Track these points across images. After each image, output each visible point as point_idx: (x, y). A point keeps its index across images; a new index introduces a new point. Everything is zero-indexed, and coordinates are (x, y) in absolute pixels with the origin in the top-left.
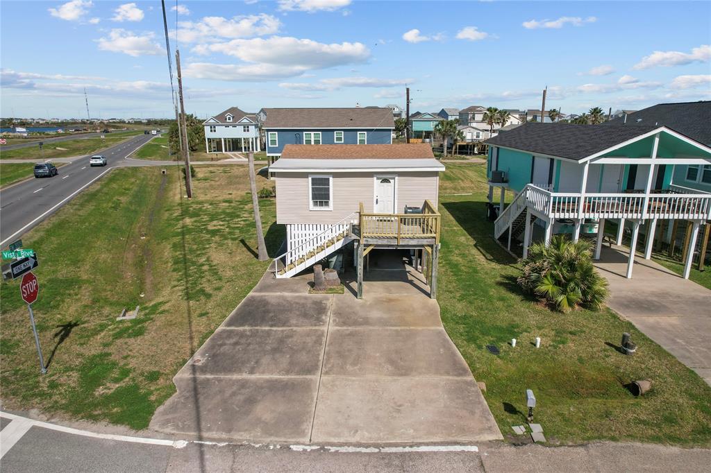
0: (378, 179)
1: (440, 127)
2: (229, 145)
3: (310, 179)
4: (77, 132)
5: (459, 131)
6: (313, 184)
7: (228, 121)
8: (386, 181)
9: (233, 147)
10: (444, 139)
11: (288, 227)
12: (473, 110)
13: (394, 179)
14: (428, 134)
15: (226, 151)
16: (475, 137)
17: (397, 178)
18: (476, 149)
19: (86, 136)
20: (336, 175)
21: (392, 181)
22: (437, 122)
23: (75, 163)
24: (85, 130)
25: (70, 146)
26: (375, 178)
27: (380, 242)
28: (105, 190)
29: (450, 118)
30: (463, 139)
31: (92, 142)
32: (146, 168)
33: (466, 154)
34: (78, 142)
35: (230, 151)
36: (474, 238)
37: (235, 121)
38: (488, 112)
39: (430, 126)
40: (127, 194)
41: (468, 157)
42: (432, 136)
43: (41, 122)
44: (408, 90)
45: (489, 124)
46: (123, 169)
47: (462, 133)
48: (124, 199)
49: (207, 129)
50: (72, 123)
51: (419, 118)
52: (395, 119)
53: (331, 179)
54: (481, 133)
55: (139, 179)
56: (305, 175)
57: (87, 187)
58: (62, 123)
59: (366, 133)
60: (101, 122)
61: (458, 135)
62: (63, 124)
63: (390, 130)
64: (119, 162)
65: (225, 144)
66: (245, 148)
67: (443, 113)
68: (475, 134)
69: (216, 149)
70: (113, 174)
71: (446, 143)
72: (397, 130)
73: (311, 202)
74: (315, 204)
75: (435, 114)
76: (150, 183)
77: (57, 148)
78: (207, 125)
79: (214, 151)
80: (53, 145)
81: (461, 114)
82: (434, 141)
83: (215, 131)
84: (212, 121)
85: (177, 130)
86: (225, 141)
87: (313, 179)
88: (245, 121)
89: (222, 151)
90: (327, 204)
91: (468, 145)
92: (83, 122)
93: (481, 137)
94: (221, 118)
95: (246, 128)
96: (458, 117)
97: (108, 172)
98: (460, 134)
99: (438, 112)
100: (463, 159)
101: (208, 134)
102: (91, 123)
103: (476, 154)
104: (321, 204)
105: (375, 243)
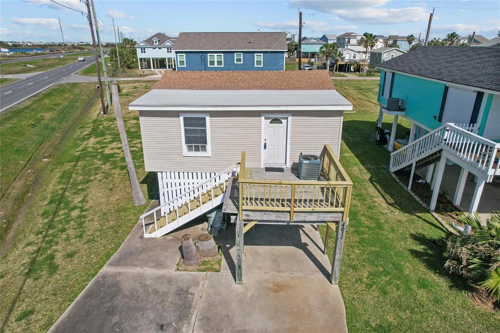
0: (266, 118)
1: (325, 49)
2: (157, 64)
3: (182, 118)
4: (51, 52)
5: (340, 53)
6: (185, 125)
7: (155, 44)
8: (276, 121)
9: (160, 65)
10: (327, 59)
11: (159, 175)
12: (349, 36)
13: (287, 118)
14: (313, 55)
15: (154, 68)
16: (352, 58)
17: (290, 118)
18: (352, 67)
19: (55, 56)
20: (213, 114)
21: (284, 121)
22: (322, 45)
23: (27, 79)
24: (58, 51)
25: (39, 64)
26: (263, 118)
27: (266, 217)
28: (34, 107)
29: (330, 42)
30: (343, 59)
31: (57, 60)
32: (84, 84)
33: (345, 71)
34: (46, 60)
35: (157, 68)
36: (368, 169)
37: (160, 44)
38: (364, 37)
39: (316, 49)
40: (55, 110)
41: (346, 74)
42: (316, 56)
43: (29, 44)
44: (301, 14)
45: (365, 47)
46: (62, 85)
47: (342, 54)
48: (48, 116)
49: (139, 51)
50: (51, 45)
51: (306, 42)
52: (288, 42)
53: (208, 119)
54: (357, 54)
55: (73, 95)
56: (176, 114)
57: (19, 104)
58: (45, 45)
59: (262, 54)
60: (73, 45)
61: (339, 55)
62: (43, 47)
63: (283, 52)
64: (64, 78)
65: (153, 63)
66: (169, 66)
67: (324, 38)
68: (352, 55)
69: (147, 66)
70: (51, 89)
71: (328, 63)
72: (290, 51)
73: (185, 147)
74: (190, 148)
75: (318, 38)
76: (82, 98)
77: (28, 65)
78: (139, 48)
79: (146, 68)
80: (25, 62)
81: (338, 38)
82: (318, 60)
83: (145, 52)
84: (142, 44)
85: (116, 52)
86: (153, 60)
87: (185, 119)
88: (168, 44)
89: (151, 68)
90: (204, 149)
91: (346, 65)
92: (60, 45)
93: (357, 58)
94: (149, 41)
95: (169, 50)
96: (336, 41)
97: (48, 88)
98: (341, 55)
99: (321, 37)
100: (343, 76)
101: (140, 55)
102: (65, 45)
103: (352, 72)
104: (197, 149)
105: (259, 218)
